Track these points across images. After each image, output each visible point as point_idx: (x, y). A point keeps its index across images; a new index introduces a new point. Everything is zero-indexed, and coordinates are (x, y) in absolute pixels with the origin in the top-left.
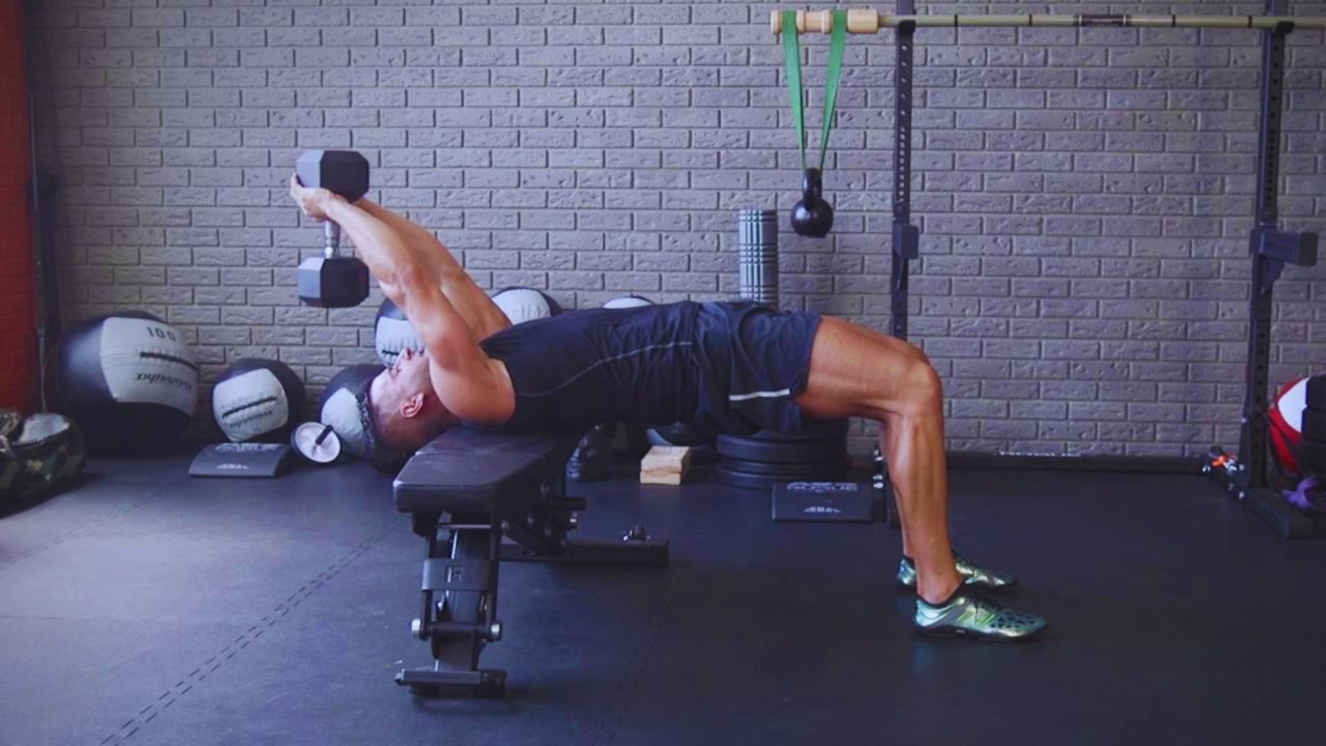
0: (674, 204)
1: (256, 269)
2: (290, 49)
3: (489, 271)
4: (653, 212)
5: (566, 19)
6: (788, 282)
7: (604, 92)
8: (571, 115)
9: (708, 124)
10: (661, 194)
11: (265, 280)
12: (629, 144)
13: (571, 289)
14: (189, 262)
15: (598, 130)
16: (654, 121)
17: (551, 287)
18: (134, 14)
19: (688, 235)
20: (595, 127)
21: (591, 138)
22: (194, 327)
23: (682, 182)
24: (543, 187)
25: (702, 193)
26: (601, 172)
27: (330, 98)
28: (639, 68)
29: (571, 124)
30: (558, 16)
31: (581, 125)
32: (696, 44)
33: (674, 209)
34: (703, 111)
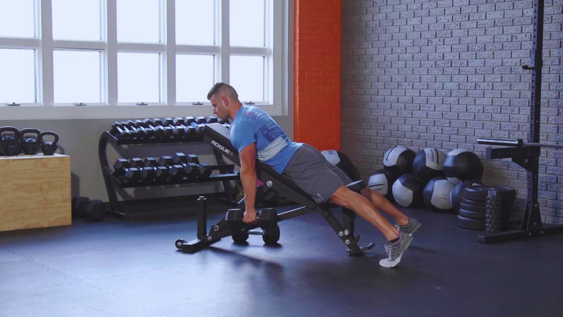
0: (514, 120)
1: (393, 138)
2: (405, 62)
3: (456, 143)
4: (507, 123)
5: (482, 49)
6: (551, 153)
7: (493, 76)
8: (483, 85)
9: (526, 89)
10: (510, 116)
11: (395, 142)
12: (500, 97)
13: (481, 151)
14: (376, 135)
15: (491, 91)
16: (508, 88)
17: (475, 150)
18: (367, 50)
19: (518, 132)
20: (490, 90)
21: (489, 94)
22: (376, 158)
23: (516, 111)
24: (473, 112)
25: (523, 116)
26: (491, 107)
27: (415, 79)
28: (505, 67)
29: (483, 89)
30: (480, 48)
31: (486, 89)
32: (523, 58)
33: (514, 122)
34: (524, 83)
